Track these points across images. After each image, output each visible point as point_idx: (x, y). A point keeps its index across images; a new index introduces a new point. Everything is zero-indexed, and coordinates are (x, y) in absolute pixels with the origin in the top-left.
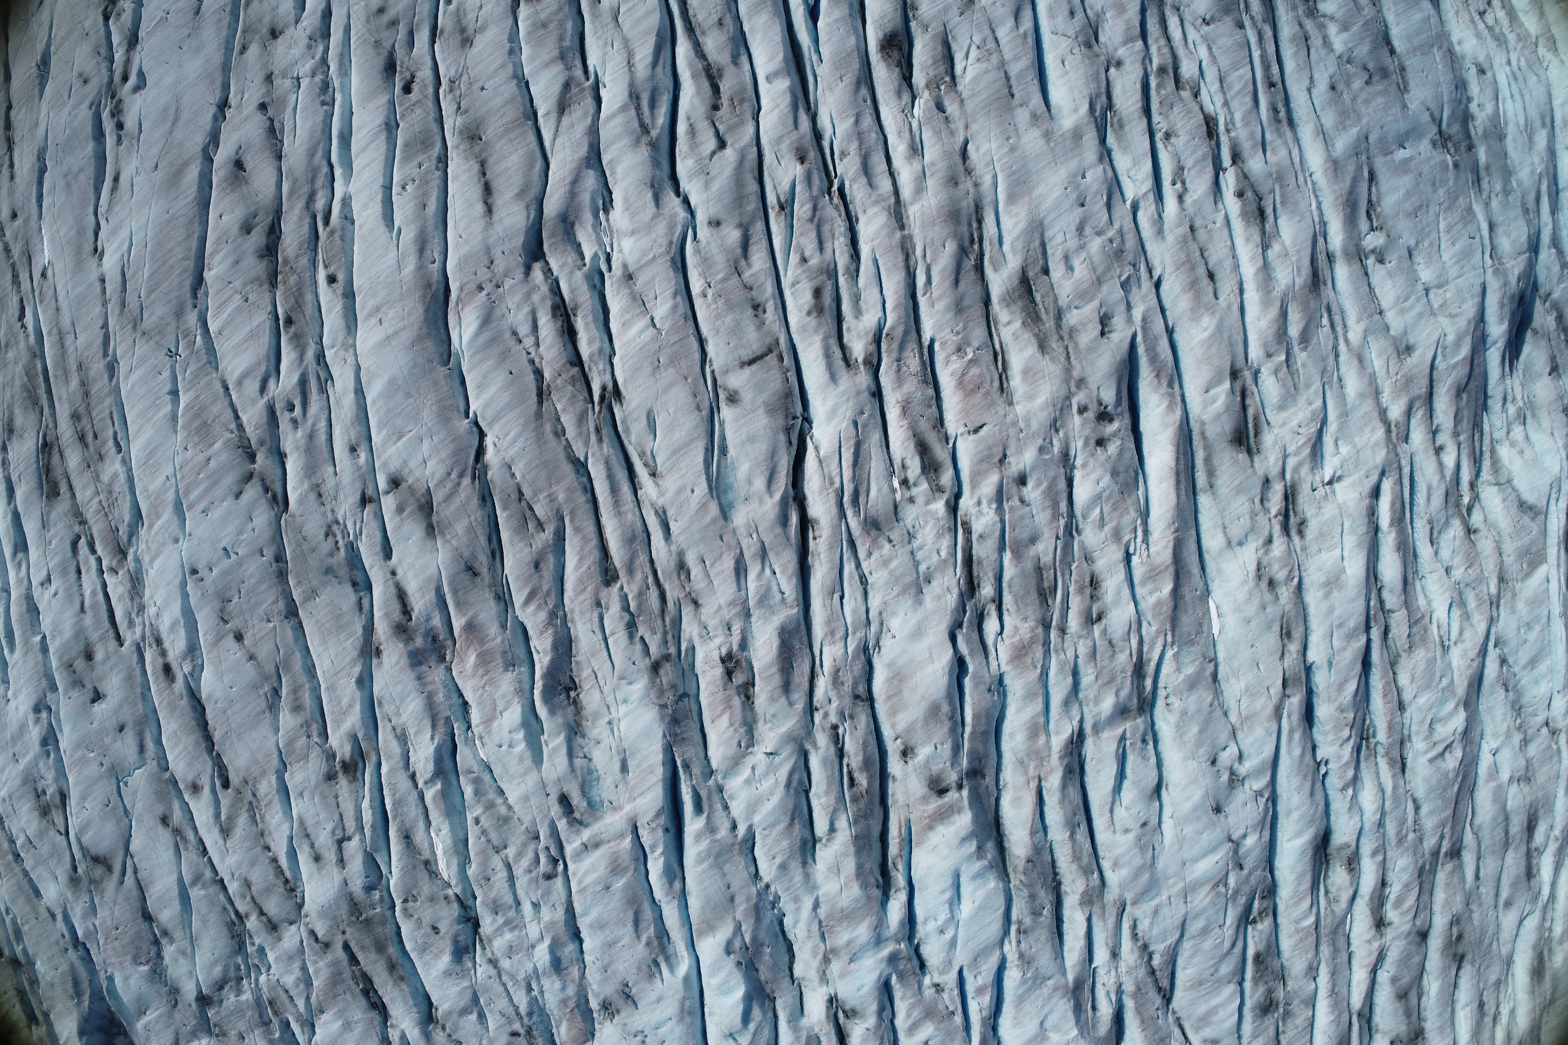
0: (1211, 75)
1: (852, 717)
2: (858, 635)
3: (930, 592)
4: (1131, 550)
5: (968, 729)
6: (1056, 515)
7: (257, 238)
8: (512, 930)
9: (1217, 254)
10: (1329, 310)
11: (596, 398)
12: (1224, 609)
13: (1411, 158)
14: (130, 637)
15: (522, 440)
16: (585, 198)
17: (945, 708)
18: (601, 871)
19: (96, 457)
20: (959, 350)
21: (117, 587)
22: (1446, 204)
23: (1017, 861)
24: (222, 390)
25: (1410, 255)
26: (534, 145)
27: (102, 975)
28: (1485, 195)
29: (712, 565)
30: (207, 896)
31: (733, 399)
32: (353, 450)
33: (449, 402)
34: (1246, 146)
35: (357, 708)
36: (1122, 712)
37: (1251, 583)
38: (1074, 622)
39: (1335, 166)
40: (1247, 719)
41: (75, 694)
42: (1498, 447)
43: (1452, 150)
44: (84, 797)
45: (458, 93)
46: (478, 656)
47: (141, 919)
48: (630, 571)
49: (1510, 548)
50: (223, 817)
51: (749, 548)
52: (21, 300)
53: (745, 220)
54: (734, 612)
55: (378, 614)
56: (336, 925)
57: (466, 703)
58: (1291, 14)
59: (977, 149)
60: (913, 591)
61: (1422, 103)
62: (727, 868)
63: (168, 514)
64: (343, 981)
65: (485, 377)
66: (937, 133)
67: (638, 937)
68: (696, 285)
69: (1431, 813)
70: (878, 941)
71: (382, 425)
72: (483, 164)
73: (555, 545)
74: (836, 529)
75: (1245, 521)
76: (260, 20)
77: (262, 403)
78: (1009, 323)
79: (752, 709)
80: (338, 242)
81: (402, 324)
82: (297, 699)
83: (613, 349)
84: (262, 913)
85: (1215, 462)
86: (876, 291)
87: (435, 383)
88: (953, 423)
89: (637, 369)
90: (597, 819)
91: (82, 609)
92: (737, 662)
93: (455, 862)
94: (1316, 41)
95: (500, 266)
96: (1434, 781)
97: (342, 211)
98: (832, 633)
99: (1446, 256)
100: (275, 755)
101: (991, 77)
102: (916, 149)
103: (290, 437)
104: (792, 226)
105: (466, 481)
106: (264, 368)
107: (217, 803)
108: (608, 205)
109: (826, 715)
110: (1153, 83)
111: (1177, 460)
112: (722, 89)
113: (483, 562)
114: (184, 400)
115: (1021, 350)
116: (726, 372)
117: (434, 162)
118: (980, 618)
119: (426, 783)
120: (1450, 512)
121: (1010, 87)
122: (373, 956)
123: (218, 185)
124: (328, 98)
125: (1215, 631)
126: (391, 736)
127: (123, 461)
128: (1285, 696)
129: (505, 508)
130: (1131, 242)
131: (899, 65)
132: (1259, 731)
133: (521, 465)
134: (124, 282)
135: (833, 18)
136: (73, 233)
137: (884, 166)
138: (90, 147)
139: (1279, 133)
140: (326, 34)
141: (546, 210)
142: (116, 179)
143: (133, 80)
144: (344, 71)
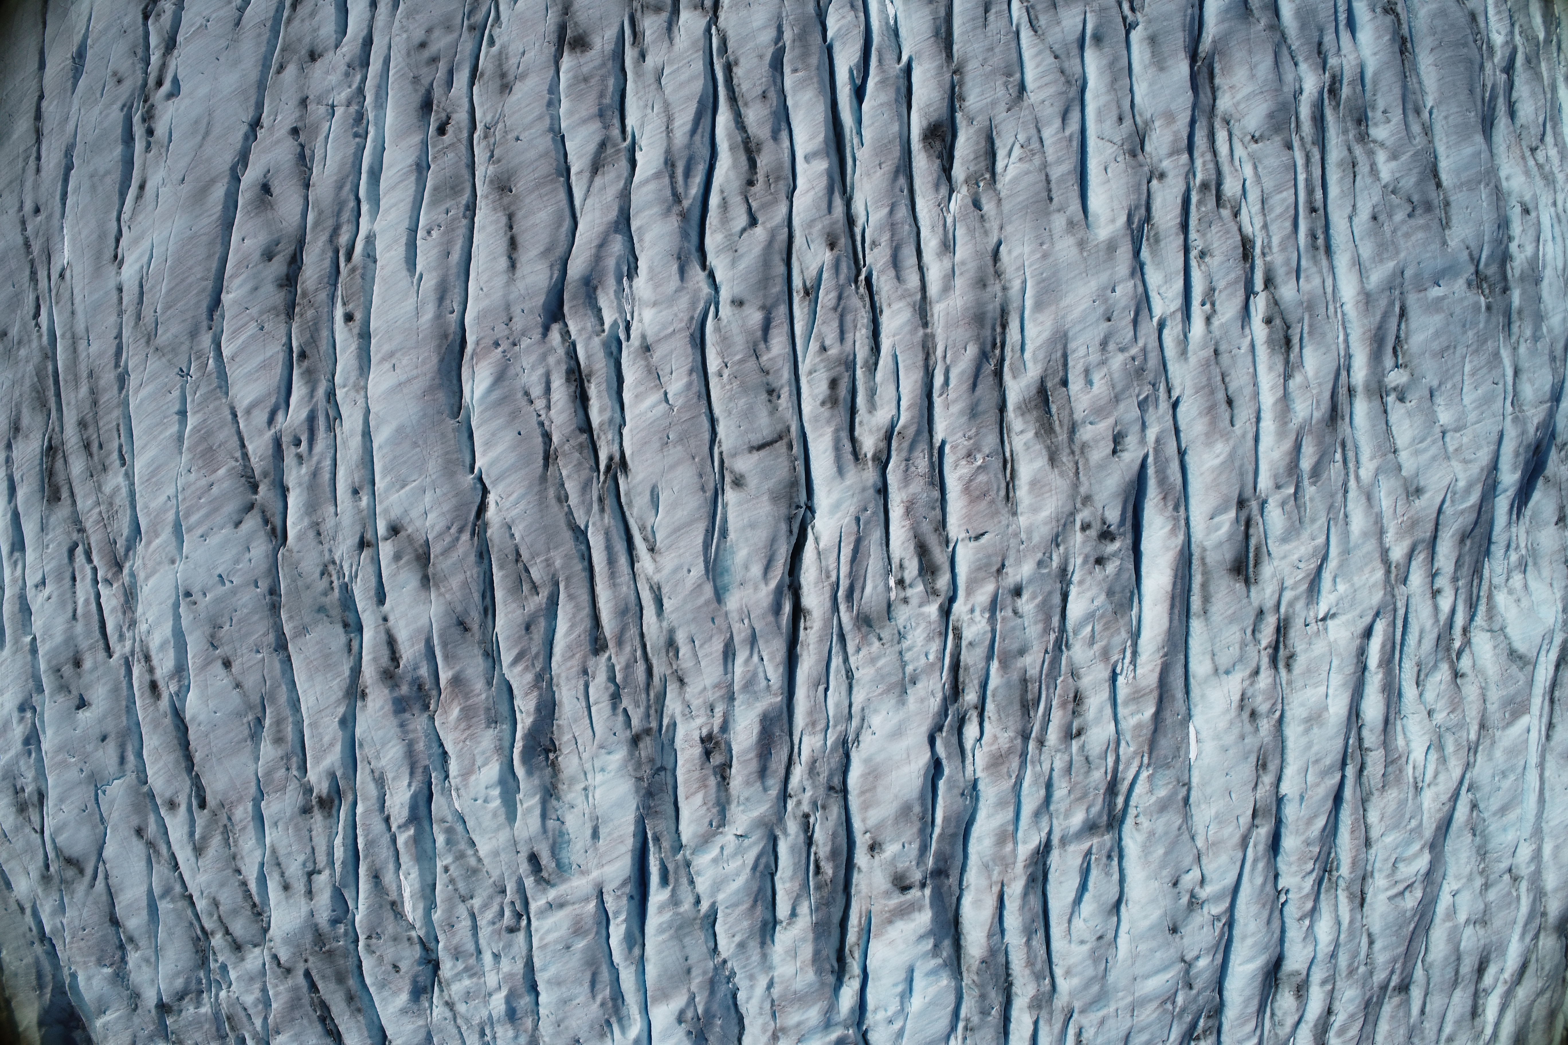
0: (1253, 195)
1: (824, 807)
2: (839, 728)
3: (914, 694)
4: (1118, 670)
5: (937, 831)
6: (1047, 630)
7: (278, 266)
8: (471, 976)
9: (1239, 380)
10: (1343, 445)
11: (602, 467)
12: (1204, 735)
13: (1444, 298)
14: (118, 650)
15: (524, 502)
16: (611, 263)
17: (917, 809)
18: (563, 931)
19: (100, 467)
20: (969, 455)
21: (110, 599)
22: (1474, 347)
23: (972, 961)
24: (230, 417)
25: (1432, 396)
26: (564, 204)
27: (66, 972)
28: (1514, 339)
29: (701, 646)
30: (174, 910)
31: (738, 482)
32: (356, 492)
33: (455, 456)
34: (1280, 272)
35: (338, 748)
36: (1091, 828)
37: (1233, 713)
38: (1053, 736)
39: (1367, 299)
40: (1213, 845)
41: (61, 698)
42: (1495, 592)
43: (1487, 291)
44: (61, 800)
45: (492, 140)
46: (462, 710)
47: (108, 924)
48: (620, 643)
49: (1495, 695)
50: (197, 836)
51: (739, 633)
52: (38, 298)
53: (769, 302)
54: (718, 694)
55: (366, 658)
56: (299, 953)
57: (445, 753)
58: (1341, 138)
59: (1010, 252)
60: (898, 690)
61: (1463, 241)
62: (687, 940)
63: (166, 534)
64: (301, 1006)
65: (494, 434)
66: (971, 231)
67: (594, 997)
68: (713, 363)
69: (1385, 948)
70: (827, 1025)
71: (386, 471)
72: (510, 217)
73: (547, 609)
74: (828, 623)
75: (1235, 651)
76: (300, 40)
77: (269, 434)
78: (1022, 432)
79: (727, 790)
80: (359, 280)
81: (415, 372)
82: (279, 731)
83: (624, 418)
84: (227, 932)
85: (1212, 588)
86: (893, 387)
87: (443, 435)
88: (955, 527)
89: (645, 443)
90: (564, 880)
91: (74, 616)
92: (717, 743)
93: (421, 906)
94: (1363, 168)
95: (518, 323)
96: (1391, 918)
97: (365, 248)
98: (814, 724)
99: (1467, 400)
100: (253, 784)
101: (1031, 178)
102: (948, 246)
103: (294, 472)
104: (815, 313)
105: (465, 537)
106: (273, 400)
107: (192, 822)
108: (632, 272)
109: (799, 803)
110: (1194, 198)
111: (1174, 584)
112: (759, 164)
113: (474, 618)
114: (191, 421)
115: (1031, 461)
116: (734, 456)
117: (462, 209)
118: (961, 722)
119: (399, 827)
120: (1440, 656)
121: (1050, 191)
122: (333, 986)
123: (244, 207)
124: (361, 131)
125: (1192, 756)
126: (369, 779)
127: (127, 474)
128: (1253, 826)
129: (501, 567)
130: (1153, 362)
131: (940, 156)
132: (1224, 859)
133: (521, 527)
134: (142, 294)
135: (878, 101)
136: (94, 236)
137: (914, 260)
138: (118, 150)
139: (1315, 261)
140: (365, 63)
141: (570, 272)
142: (142, 187)
143: (167, 86)
144: (380, 103)
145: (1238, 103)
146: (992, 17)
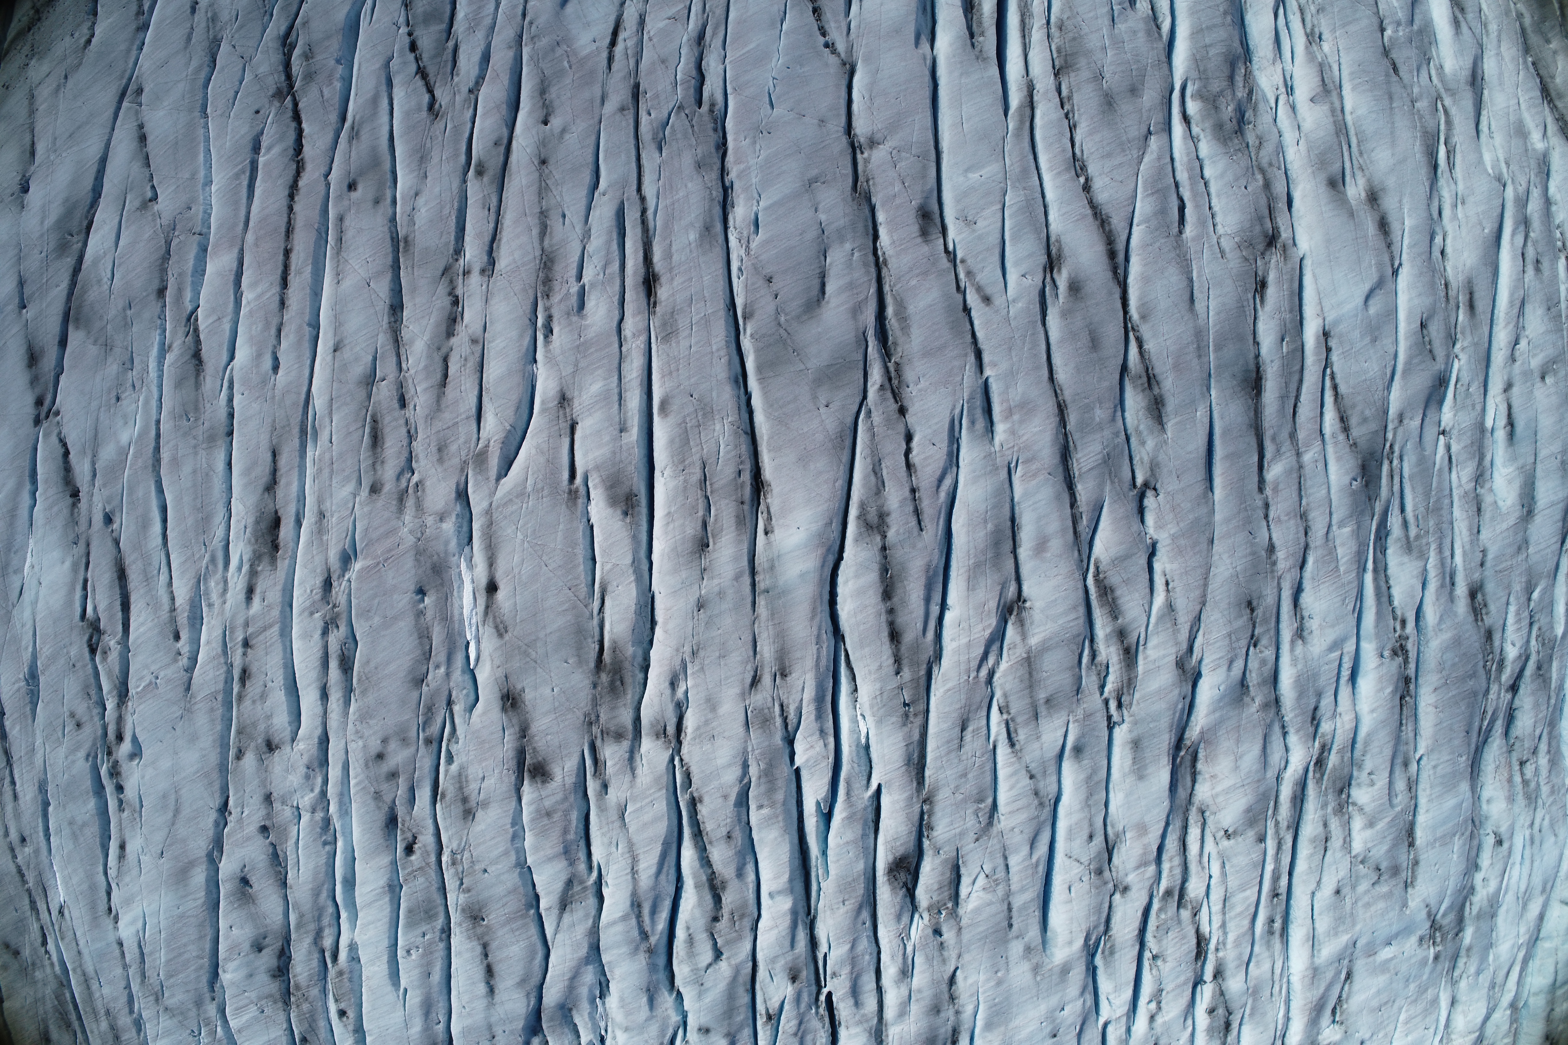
0: (1216, 895)
7: (268, 959)
13: (1392, 959)
16: (584, 989)
22: (1413, 998)
34: (1230, 966)
39: (1315, 972)
43: (1438, 941)
45: (460, 869)
52: (42, 929)
53: (734, 1029)
59: (966, 978)
61: (1424, 900)
66: (929, 960)
72: (485, 946)
76: (254, 725)
94: (1336, 842)
101: (993, 909)
102: (906, 972)
104: (778, 1033)
108: (604, 991)
110: (1156, 906)
112: (723, 899)
117: (438, 934)
121: (1011, 918)
123: (226, 896)
131: (905, 884)
134: (142, 954)
135: (845, 839)
136: (85, 886)
137: (873, 985)
138: (92, 804)
139: (1268, 945)
140: (324, 762)
141: (545, 1000)
142: (122, 847)
143: (126, 747)
144: (345, 811)
145: (1217, 795)
146: (968, 735)
